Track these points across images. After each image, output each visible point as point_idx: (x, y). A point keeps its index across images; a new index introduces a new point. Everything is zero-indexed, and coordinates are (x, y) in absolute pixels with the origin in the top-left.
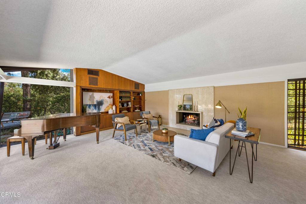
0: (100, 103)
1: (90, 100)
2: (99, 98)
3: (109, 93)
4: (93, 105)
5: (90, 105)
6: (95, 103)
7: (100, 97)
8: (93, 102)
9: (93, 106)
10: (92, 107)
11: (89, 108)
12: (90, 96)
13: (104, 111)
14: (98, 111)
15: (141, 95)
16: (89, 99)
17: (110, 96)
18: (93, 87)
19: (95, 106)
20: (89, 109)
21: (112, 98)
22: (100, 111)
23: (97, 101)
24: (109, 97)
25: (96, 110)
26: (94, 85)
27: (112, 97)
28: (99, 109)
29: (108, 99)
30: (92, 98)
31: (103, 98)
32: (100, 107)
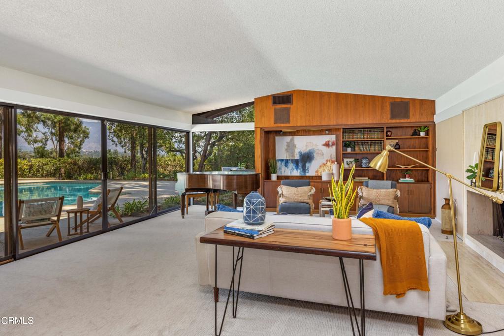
0: (307, 158)
1: (288, 152)
2: (305, 148)
3: (328, 134)
4: (292, 160)
5: (288, 160)
6: (297, 157)
7: (307, 146)
8: (293, 154)
9: (292, 163)
10: (291, 165)
11: (286, 166)
12: (287, 143)
13: (314, 175)
14: (303, 174)
15: (422, 134)
16: (286, 150)
17: (329, 142)
18: (281, 126)
19: (296, 162)
20: (286, 168)
21: (334, 147)
22: (307, 174)
23: (300, 153)
24: (327, 145)
25: (299, 171)
26: (283, 123)
27: (333, 144)
28: (304, 169)
29: (325, 148)
30: (291, 147)
31: (314, 147)
32: (307, 165)
